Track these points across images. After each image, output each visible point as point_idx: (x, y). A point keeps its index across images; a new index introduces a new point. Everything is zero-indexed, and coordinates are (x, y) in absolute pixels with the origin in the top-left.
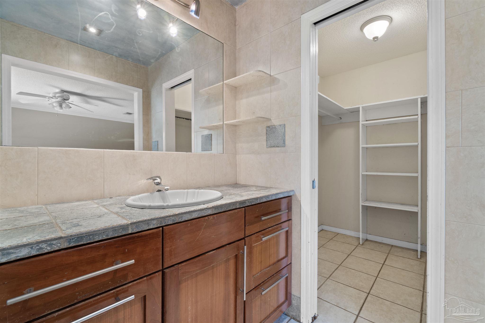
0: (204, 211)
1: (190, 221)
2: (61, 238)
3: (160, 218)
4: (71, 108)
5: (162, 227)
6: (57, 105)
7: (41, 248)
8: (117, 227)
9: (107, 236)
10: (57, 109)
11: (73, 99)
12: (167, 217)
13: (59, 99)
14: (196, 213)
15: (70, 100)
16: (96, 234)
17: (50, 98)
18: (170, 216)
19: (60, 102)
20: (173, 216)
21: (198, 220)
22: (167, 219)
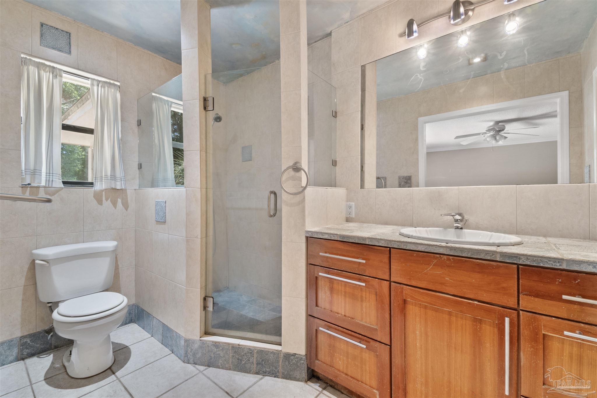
0: (434, 247)
1: (416, 252)
2: (337, 234)
3: (387, 240)
4: (507, 139)
5: (390, 248)
6: (490, 139)
7: (331, 237)
8: (360, 237)
9: (355, 241)
10: (493, 143)
11: (509, 128)
12: (393, 241)
13: (492, 133)
14: (422, 246)
15: (505, 130)
16: (350, 238)
17: (483, 133)
18: (395, 241)
19: (494, 135)
20: (398, 242)
21: (425, 254)
22: (392, 242)
